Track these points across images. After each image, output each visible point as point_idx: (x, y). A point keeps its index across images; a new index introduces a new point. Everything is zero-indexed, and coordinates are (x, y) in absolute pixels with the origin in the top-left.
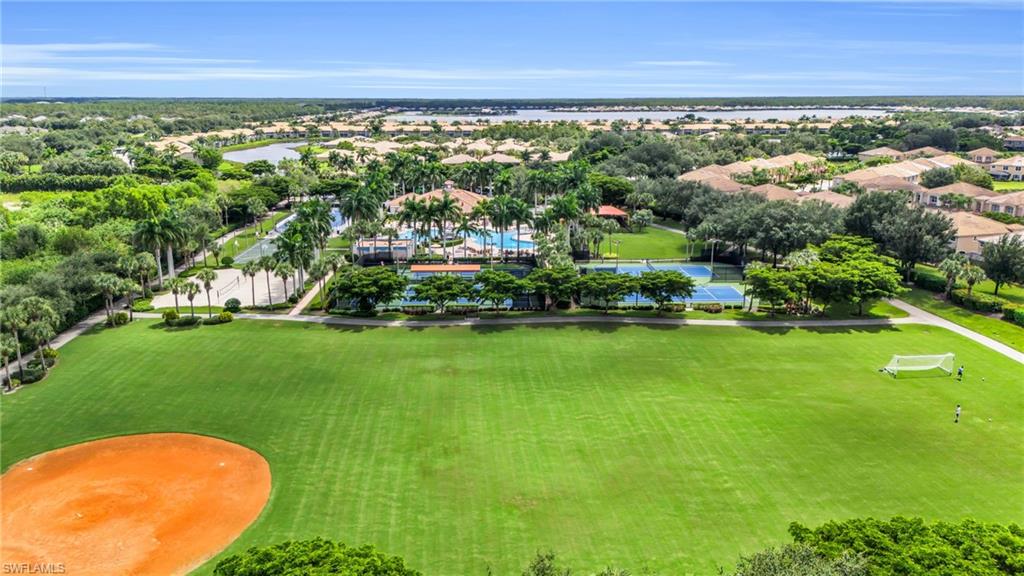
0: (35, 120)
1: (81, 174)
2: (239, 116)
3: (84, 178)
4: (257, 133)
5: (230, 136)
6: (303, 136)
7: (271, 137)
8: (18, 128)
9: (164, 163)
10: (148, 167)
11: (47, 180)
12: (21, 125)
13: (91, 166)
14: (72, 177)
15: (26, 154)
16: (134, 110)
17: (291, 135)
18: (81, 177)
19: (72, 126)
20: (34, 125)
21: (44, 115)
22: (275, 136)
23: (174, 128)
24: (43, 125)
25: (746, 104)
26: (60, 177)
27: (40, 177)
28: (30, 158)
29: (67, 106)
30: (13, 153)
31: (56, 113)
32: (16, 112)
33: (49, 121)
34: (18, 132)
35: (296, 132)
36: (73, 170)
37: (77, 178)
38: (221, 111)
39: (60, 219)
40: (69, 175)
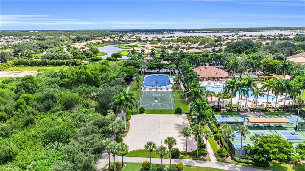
0: (32, 37)
1: (56, 59)
2: (92, 35)
3: (57, 61)
4: (103, 41)
5: (95, 42)
6: (116, 42)
7: (107, 42)
8: (27, 40)
9: (82, 54)
10: (78, 56)
11: (44, 61)
12: (28, 39)
13: (59, 56)
14: (53, 60)
15: (34, 51)
16: (60, 34)
17: (113, 42)
18: (56, 60)
19: (44, 40)
20: (32, 39)
21: (34, 36)
22: (108, 42)
23: (76, 40)
24: (34, 39)
25: (246, 30)
26: (49, 61)
27: (42, 60)
28: (35, 52)
29: (40, 33)
30: (29, 50)
31: (38, 35)
32: (25, 35)
33: (36, 37)
34: (27, 41)
35: (114, 41)
36: (53, 58)
37: (55, 61)
38: (86, 34)
39: (57, 84)
40: (51, 59)
